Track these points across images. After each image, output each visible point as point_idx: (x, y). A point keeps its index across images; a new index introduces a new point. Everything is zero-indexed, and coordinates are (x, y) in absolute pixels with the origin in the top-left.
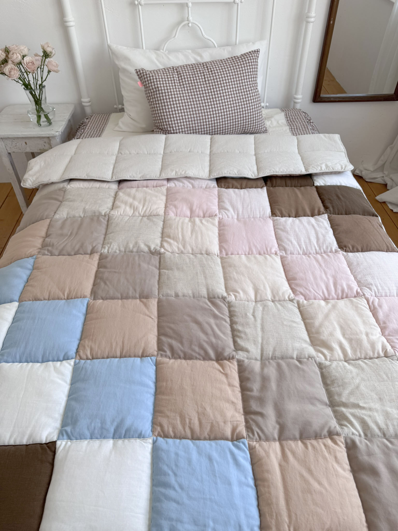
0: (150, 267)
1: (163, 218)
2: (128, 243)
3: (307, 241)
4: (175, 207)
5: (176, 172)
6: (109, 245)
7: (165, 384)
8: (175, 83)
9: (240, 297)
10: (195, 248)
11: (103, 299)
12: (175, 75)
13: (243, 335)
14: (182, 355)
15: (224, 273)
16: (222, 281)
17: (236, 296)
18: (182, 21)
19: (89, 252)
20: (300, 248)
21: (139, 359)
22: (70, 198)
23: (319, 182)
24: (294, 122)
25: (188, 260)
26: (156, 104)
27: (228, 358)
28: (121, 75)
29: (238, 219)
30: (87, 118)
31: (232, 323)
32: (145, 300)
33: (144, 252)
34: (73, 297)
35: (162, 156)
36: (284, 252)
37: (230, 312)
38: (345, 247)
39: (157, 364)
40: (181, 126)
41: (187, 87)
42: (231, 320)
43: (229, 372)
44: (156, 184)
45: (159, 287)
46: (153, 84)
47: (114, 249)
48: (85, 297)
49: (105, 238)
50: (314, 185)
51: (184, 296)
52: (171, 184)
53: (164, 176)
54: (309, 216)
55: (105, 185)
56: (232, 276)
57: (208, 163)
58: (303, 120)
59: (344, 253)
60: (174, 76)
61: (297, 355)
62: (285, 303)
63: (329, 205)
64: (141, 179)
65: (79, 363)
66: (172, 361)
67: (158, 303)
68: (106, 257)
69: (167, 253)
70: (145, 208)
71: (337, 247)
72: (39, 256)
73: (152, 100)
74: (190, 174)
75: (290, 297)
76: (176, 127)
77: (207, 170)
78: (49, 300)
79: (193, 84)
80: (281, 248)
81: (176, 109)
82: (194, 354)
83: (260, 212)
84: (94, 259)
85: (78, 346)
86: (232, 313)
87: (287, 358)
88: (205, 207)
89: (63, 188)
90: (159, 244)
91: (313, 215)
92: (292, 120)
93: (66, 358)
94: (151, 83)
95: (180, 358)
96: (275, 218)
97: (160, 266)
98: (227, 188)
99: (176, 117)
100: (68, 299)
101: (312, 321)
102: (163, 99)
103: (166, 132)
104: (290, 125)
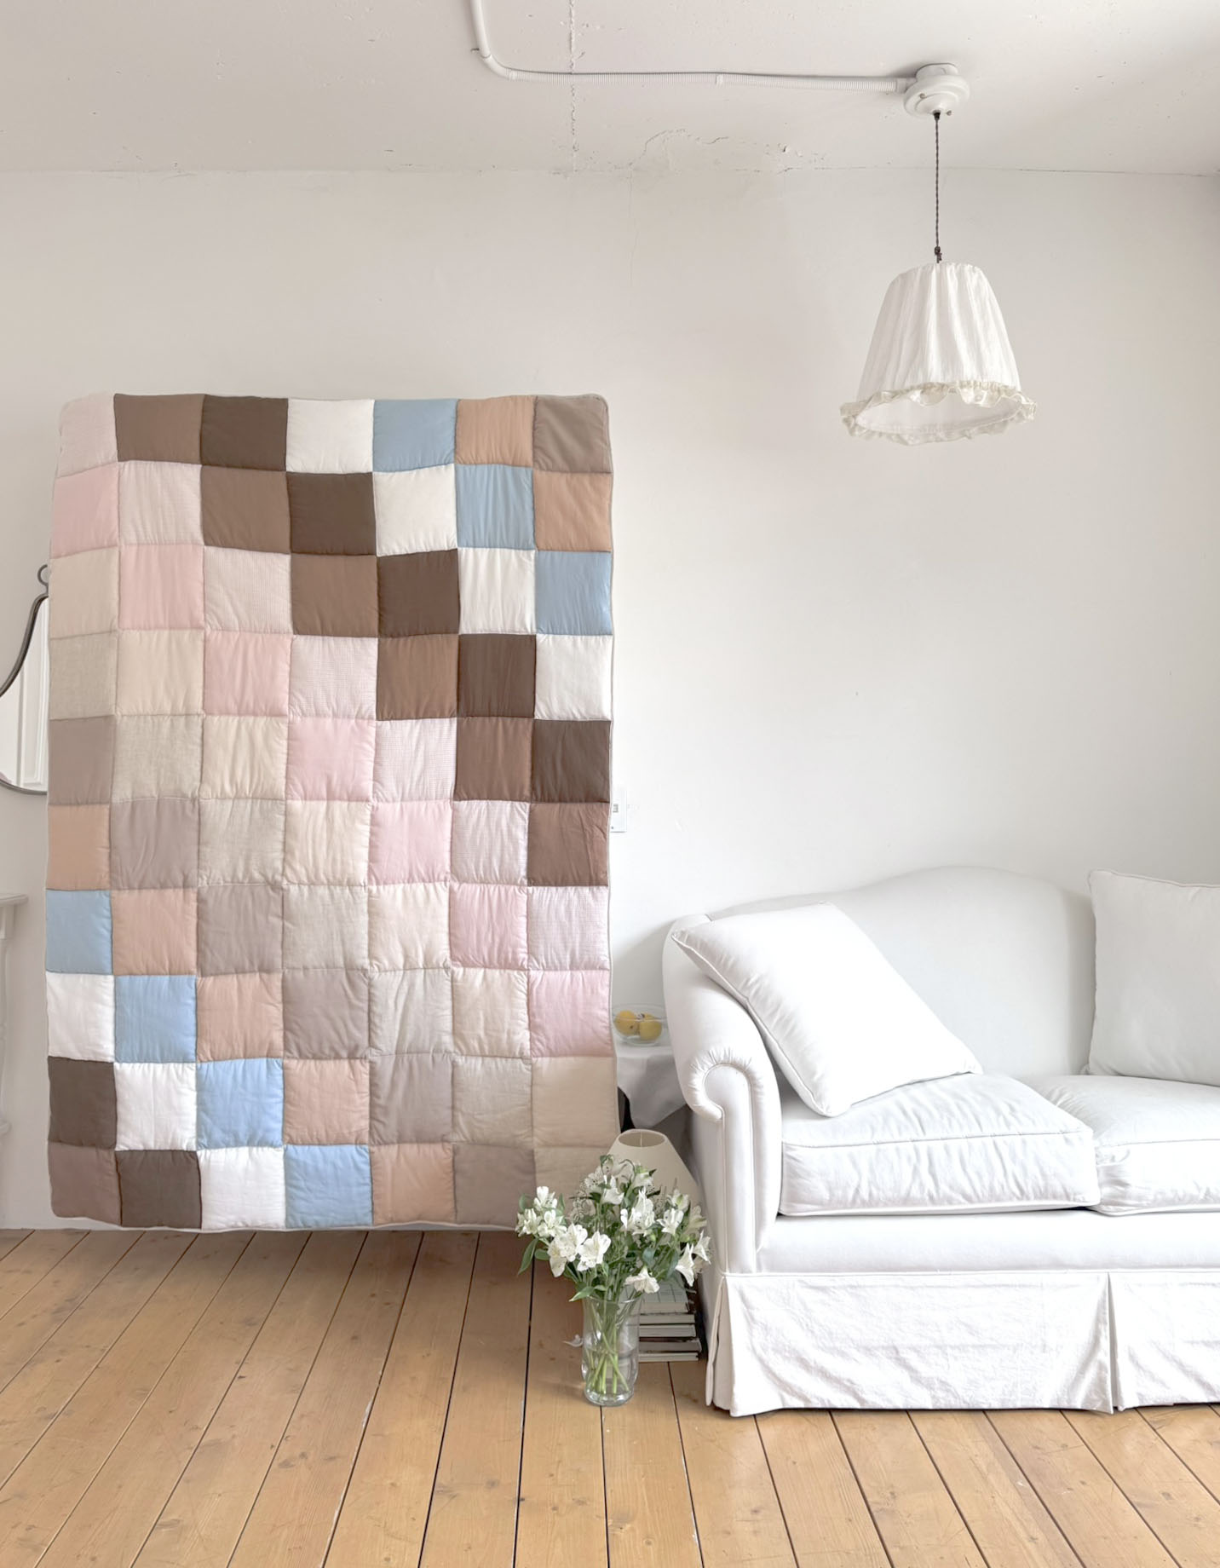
0: (270, 918)
1: (284, 807)
6: (207, 871)
9: (385, 969)
11: (212, 975)
17: (379, 968)
19: (179, 883)
20: (477, 875)
21: (264, 1060)
27: (360, 1056)
31: (370, 1015)
32: (265, 976)
37: (369, 995)
38: (536, 876)
39: (284, 1068)
42: (369, 1009)
45: (283, 953)
48: (190, 973)
49: (198, 855)
59: (530, 888)
61: (434, 1049)
62: (437, 974)
65: (200, 1066)
67: (282, 982)
68: (207, 897)
69: (292, 891)
71: (526, 877)
72: (111, 890)
75: (446, 964)
78: (148, 974)
80: (454, 873)
82: (323, 1055)
84: (190, 898)
86: (371, 998)
87: (422, 1052)
90: (280, 870)
93: (184, 1060)
95: (307, 1059)
96: (458, 803)
100: (170, 974)
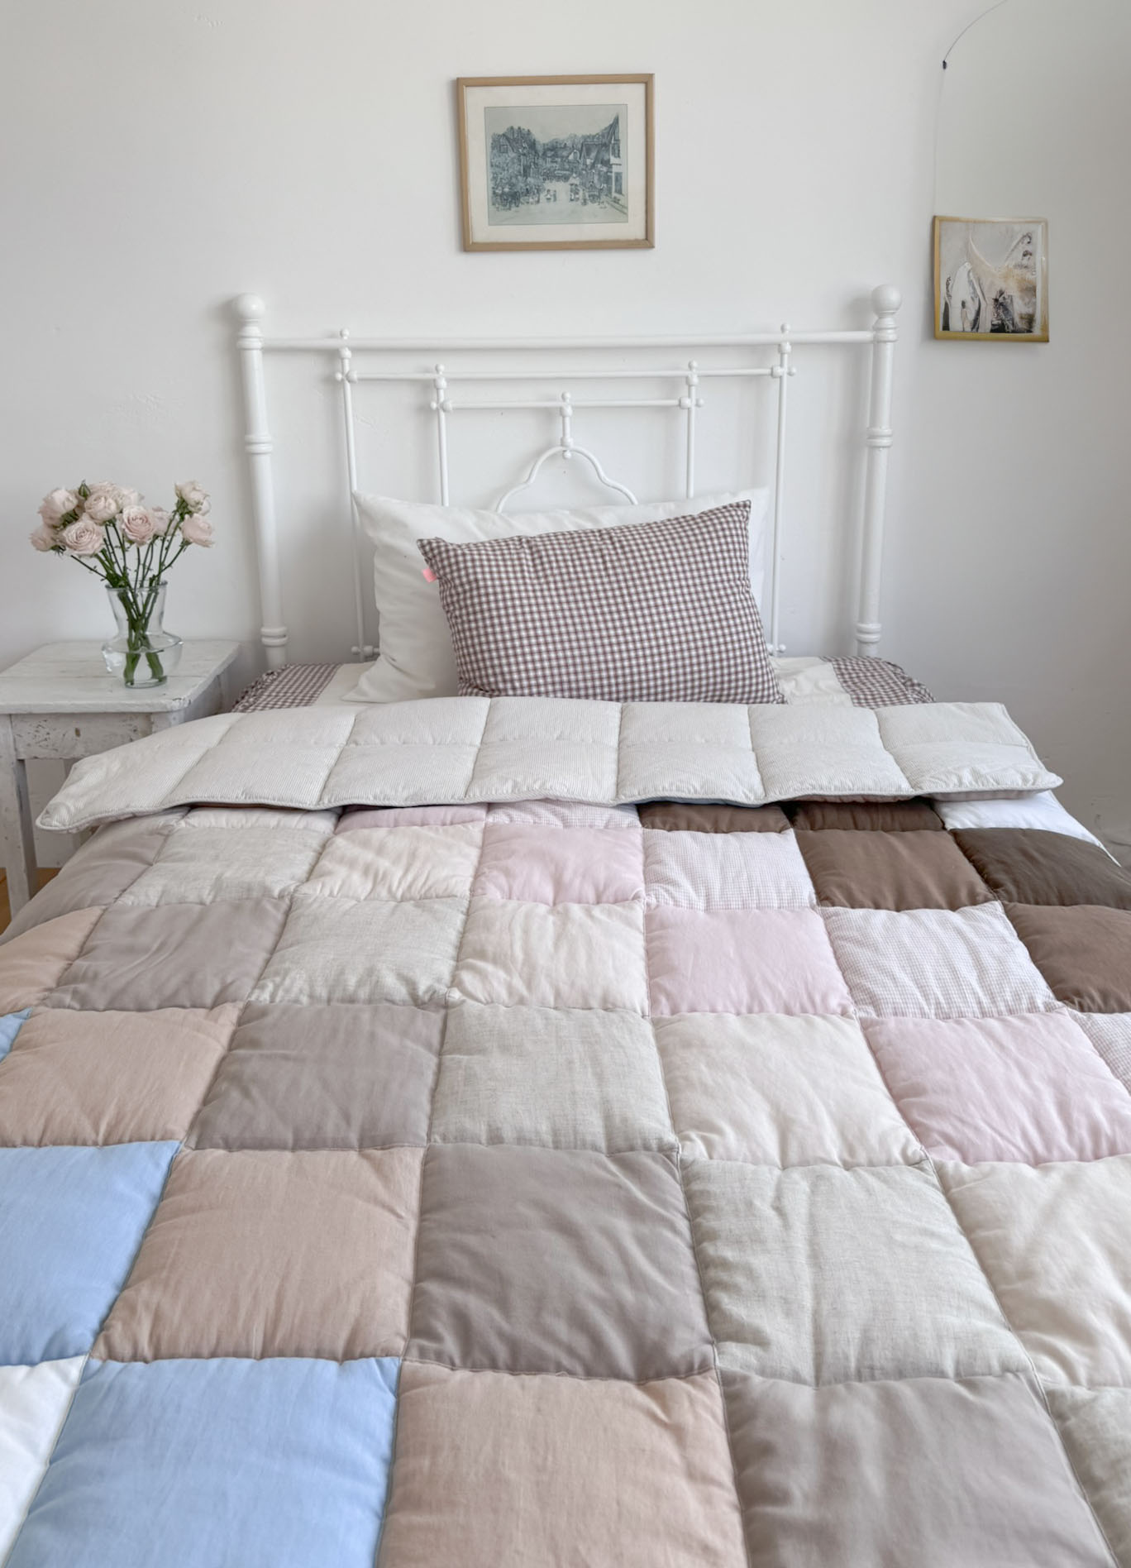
0: (409, 1043)
1: (466, 903)
2: (342, 973)
3: (947, 975)
4: (508, 873)
5: (515, 785)
6: (278, 979)
7: (426, 1463)
8: (522, 571)
9: (727, 1149)
10: (565, 989)
11: (228, 1146)
12: (525, 553)
13: (740, 1279)
14: (502, 1353)
15: (668, 1069)
16: (660, 1092)
17: (709, 1145)
18: (549, 446)
19: (209, 1000)
21: (333, 1365)
22: (178, 853)
23: (961, 818)
24: (864, 684)
25: (539, 1023)
26: (469, 622)
27: (683, 1368)
28: (379, 564)
29: (708, 909)
30: (270, 671)
31: (699, 1238)
32: (378, 1153)
33: (393, 1002)
34: (127, 1138)
35: (476, 750)
36: (870, 1009)
37: (689, 1197)
38: (1078, 994)
39: (402, 1388)
40: (536, 677)
41: (555, 582)
42: (694, 1229)
43: (688, 1419)
44: (453, 818)
45: (433, 1110)
46: (463, 573)
47: (295, 990)
48: (166, 1137)
49: (268, 962)
50: (944, 828)
51: (521, 1140)
52: (500, 817)
53: (478, 795)
54: (939, 907)
55: (294, 820)
56: (693, 1075)
57: (614, 766)
58: (891, 679)
59: (1080, 1014)
60: (523, 556)
61: (958, 1363)
62: (892, 1171)
63: (1001, 877)
64: (409, 803)
65: (99, 1371)
66: (462, 1375)
67: (426, 1162)
68: (263, 1013)
69: (470, 1002)
70: (410, 877)
71: (1052, 995)
72: (42, 1009)
73: (457, 613)
74: (558, 789)
75: (910, 1152)
76: (520, 680)
77: (610, 781)
78: (40, 1145)
79: (573, 576)
80: (861, 996)
81: (524, 634)
82: (550, 1349)
83: (779, 892)
84: (222, 1020)
85: (111, 1308)
86: (697, 1202)
87: (918, 1372)
88: (602, 876)
89: (165, 826)
90: (447, 978)
91: (954, 907)
92: (856, 680)
93: (56, 1351)
94: (459, 570)
95: (494, 1366)
96: (832, 909)
97: (442, 1043)
98: (670, 830)
99: (524, 654)
100: (106, 1143)
101: (999, 1232)
102: (490, 610)
103: (491, 691)
104: (854, 691)
